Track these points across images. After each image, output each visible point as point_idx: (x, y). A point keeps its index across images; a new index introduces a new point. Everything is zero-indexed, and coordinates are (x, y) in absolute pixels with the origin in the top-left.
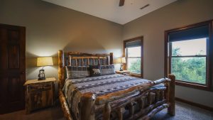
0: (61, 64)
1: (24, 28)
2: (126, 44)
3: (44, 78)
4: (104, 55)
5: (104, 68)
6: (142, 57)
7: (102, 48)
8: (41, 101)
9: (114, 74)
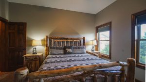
0: (47, 45)
1: (26, 23)
2: (98, 30)
3: (36, 53)
4: (78, 39)
5: (76, 48)
6: (110, 40)
7: (77, 34)
8: (32, 67)
9: (84, 53)
